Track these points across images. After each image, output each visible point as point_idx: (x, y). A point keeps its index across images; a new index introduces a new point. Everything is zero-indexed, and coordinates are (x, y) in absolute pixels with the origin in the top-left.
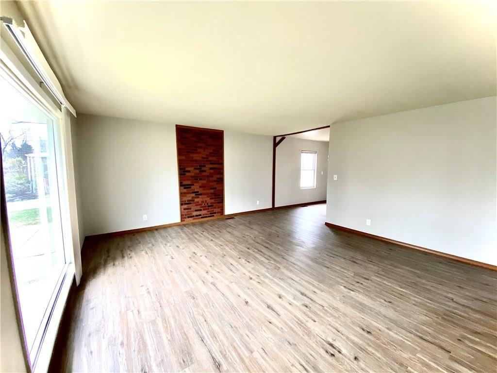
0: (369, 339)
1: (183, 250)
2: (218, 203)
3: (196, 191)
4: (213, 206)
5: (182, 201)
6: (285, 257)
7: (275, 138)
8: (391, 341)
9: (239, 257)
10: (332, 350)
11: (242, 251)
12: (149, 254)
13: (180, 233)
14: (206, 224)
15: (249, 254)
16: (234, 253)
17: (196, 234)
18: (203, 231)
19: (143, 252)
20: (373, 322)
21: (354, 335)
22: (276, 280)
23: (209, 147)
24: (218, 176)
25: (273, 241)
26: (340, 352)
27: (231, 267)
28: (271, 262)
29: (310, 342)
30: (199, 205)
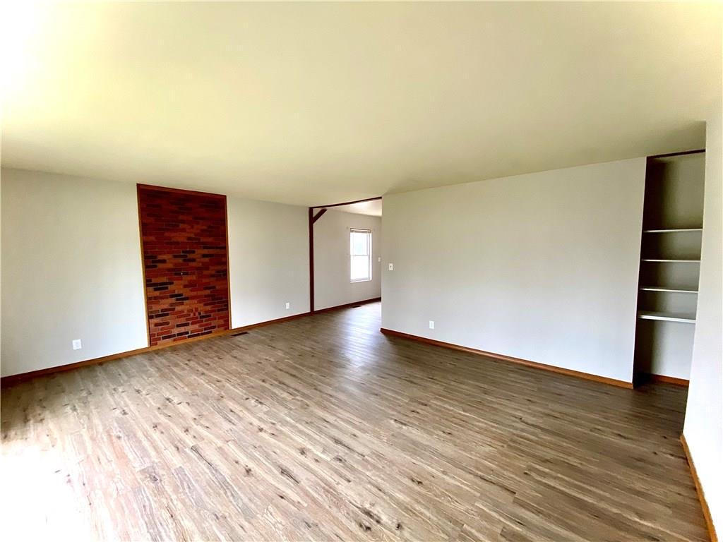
0: (419, 493)
1: (147, 396)
2: (219, 310)
3: (176, 293)
4: (210, 315)
5: (151, 312)
6: (319, 388)
7: (311, 209)
8: (446, 490)
9: (246, 397)
10: (367, 521)
11: (253, 387)
12: (79, 411)
13: (145, 366)
14: (197, 347)
15: (264, 390)
16: (239, 392)
17: (177, 365)
18: (189, 360)
19: (68, 409)
20: (426, 467)
21: (400, 490)
22: (300, 427)
23: (201, 222)
24: (219, 268)
25: (306, 363)
26: (378, 522)
27: (231, 416)
28: (298, 398)
29: (339, 515)
30: (184, 316)
